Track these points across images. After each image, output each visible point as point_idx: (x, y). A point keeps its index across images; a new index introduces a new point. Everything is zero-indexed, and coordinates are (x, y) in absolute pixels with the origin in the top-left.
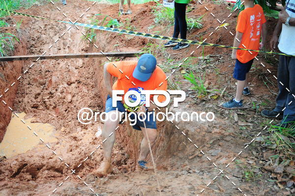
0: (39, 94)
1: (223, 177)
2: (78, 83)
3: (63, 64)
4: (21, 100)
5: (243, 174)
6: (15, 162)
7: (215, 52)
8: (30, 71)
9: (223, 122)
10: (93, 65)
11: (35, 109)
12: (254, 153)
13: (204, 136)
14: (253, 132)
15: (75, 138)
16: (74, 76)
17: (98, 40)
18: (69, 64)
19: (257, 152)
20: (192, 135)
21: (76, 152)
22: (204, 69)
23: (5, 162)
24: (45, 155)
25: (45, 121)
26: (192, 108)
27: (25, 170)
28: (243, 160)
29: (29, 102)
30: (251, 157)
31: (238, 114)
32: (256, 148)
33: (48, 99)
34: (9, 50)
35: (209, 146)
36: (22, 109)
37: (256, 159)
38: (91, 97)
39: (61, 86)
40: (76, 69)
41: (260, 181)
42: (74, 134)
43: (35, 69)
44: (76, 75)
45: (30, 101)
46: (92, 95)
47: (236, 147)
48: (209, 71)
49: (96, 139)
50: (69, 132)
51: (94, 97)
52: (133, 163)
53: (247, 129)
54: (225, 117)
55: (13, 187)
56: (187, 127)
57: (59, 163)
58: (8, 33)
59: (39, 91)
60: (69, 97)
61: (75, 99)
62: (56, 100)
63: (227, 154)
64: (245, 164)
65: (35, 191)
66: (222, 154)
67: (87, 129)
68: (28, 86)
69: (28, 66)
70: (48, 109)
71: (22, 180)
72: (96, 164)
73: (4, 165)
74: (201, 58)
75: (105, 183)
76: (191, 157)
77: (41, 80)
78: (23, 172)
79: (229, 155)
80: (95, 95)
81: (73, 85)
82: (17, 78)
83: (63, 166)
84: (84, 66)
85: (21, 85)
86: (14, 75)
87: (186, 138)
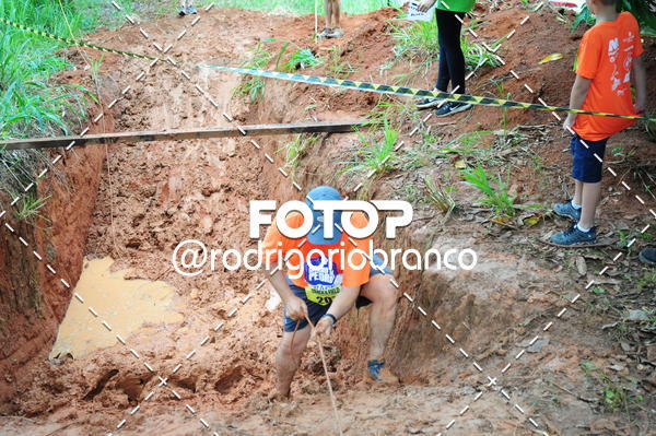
0: (141, 217)
1: (555, 401)
2: (227, 191)
3: (192, 149)
4: (102, 229)
5: (600, 394)
6: (92, 366)
7: (532, 119)
8: (121, 167)
9: (552, 276)
10: (257, 152)
11: (133, 250)
12: (626, 346)
13: (510, 308)
14: (620, 300)
15: (221, 313)
16: (217, 177)
17: (270, 96)
18: (206, 150)
19: (631, 345)
20: (483, 307)
21: (224, 343)
22: (507, 156)
23: (71, 366)
24: (156, 351)
25: (156, 276)
26: (482, 246)
27: (114, 383)
28: (599, 363)
29: (119, 235)
30: (619, 357)
31: (586, 259)
32: (629, 337)
33: (161, 226)
34: (75, 122)
35: (522, 330)
36: (105, 249)
37: (629, 360)
39: (188, 199)
40: (222, 160)
41: (640, 409)
42: (218, 305)
43: (133, 162)
44: (222, 174)
45: (122, 233)
47: (582, 333)
48: (519, 162)
49: (267, 314)
50: (208, 300)
52: (349, 368)
53: (606, 293)
54: (557, 267)
55: (92, 421)
56: (472, 289)
57: (186, 368)
58: (74, 84)
59: (140, 211)
60: (207, 223)
61: (219, 226)
62: (179, 229)
63: (564, 350)
64: (605, 371)
65: (139, 431)
66: (552, 348)
67: (246, 293)
68: (117, 199)
69: (118, 154)
70: (162, 249)
71: (107, 406)
72: (268, 371)
73: (69, 372)
74: (500, 132)
75: (290, 414)
76: (481, 356)
77: (147, 187)
78: (110, 388)
79: (567, 352)
81: (215, 196)
82: (93, 182)
83: (196, 374)
84: (239, 154)
85: (102, 198)
86: (87, 176)
87: (470, 313)
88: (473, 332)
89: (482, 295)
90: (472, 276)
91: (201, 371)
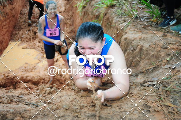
4: (17, 32)
10: (71, 10)
25: (33, 48)
38: (68, 32)
46: (69, 31)
51: (70, 32)
57: (36, 78)
68: (23, 23)
80: (72, 31)
82: (16, 17)
83: (39, 80)
84: (66, 11)
85: (18, 23)
86: (13, 14)
87: (140, 54)
88: (142, 62)
89: (146, 45)
90: (142, 38)
91: (41, 79)
